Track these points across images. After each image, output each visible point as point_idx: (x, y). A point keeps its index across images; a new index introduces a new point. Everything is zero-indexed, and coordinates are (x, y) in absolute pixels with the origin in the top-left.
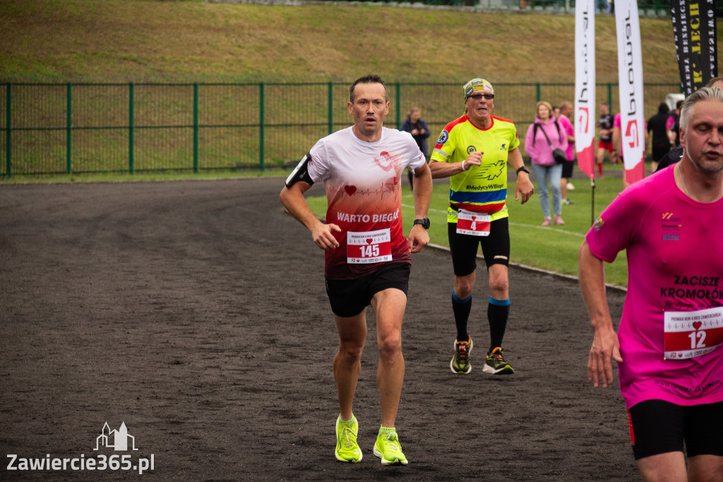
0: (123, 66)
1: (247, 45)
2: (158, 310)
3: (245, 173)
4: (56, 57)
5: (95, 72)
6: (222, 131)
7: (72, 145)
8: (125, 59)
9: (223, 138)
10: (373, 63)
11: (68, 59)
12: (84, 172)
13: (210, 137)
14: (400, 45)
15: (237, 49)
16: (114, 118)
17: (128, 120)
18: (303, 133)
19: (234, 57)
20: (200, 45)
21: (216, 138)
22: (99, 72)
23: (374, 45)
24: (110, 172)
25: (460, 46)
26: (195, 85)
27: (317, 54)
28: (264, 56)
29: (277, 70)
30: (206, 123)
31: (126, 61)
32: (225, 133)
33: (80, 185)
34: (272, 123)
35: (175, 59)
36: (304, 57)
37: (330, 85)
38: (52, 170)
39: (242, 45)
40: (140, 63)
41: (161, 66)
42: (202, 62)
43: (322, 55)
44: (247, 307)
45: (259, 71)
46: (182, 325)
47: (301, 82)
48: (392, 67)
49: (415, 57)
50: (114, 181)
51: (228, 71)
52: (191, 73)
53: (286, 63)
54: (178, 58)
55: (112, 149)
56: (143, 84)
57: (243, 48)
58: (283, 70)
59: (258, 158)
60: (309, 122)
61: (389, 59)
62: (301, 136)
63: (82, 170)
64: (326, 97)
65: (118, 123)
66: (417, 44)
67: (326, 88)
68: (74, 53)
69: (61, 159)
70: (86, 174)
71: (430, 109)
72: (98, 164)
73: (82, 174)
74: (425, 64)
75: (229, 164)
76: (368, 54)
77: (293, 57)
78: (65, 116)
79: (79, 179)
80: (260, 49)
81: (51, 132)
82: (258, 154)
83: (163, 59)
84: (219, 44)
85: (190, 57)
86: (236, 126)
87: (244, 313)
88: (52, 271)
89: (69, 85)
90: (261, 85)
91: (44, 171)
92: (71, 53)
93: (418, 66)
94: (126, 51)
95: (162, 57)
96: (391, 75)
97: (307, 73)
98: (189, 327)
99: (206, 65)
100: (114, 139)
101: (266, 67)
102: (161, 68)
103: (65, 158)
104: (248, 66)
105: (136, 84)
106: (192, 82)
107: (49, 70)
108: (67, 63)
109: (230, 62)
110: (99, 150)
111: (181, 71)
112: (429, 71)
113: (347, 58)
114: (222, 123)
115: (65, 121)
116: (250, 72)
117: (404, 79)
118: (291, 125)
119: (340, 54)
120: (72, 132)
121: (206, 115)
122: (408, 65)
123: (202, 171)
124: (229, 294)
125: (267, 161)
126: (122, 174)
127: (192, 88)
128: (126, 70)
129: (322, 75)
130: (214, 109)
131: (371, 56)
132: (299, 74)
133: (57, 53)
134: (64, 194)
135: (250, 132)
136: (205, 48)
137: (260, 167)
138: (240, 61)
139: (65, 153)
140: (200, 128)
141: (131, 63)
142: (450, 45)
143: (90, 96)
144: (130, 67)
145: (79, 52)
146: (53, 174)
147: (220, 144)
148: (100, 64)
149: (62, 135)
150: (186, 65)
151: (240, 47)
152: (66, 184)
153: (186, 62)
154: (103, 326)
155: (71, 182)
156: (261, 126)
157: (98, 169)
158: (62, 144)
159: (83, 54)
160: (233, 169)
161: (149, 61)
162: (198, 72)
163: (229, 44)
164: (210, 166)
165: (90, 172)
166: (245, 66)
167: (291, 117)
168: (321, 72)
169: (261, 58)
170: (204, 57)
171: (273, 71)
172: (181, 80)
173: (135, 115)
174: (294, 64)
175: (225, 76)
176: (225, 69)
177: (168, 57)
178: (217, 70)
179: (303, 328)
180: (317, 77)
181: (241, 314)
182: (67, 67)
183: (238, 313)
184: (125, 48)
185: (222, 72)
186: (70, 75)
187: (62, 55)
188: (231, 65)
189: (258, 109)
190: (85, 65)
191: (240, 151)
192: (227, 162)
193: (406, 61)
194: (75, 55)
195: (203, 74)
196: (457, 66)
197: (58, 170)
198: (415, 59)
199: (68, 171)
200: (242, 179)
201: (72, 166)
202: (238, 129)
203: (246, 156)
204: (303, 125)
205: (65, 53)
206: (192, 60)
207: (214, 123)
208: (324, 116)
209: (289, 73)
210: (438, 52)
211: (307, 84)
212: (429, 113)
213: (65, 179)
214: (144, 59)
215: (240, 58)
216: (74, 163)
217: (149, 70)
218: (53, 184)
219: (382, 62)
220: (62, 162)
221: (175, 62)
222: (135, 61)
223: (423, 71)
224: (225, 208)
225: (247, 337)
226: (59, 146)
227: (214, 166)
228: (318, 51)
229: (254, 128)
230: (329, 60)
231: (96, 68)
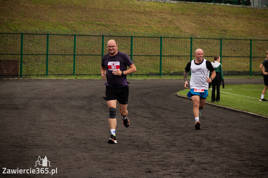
0: (98, 28)
1: (154, 20)
2: (132, 143)
3: (153, 77)
4: (69, 23)
5: (86, 30)
6: (143, 58)
7: (76, 62)
8: (99, 24)
9: (144, 61)
10: (209, 29)
11: (74, 24)
12: (81, 75)
13: (138, 60)
14: (221, 22)
15: (149, 21)
16: (95, 51)
17: (101, 52)
18: (179, 60)
19: (148, 25)
20: (133, 19)
21: (140, 61)
22: (88, 30)
23: (210, 22)
24: (93, 75)
25: (247, 23)
26: (132, 37)
27: (184, 25)
28: (161, 25)
29: (167, 31)
30: (136, 54)
31: (100, 26)
32: (144, 59)
33: (80, 81)
34: (165, 55)
35: (122, 25)
36: (179, 26)
37: (191, 38)
38: (66, 74)
39: (152, 20)
40: (106, 27)
41: (116, 28)
42: (134, 27)
43: (187, 25)
44: (174, 142)
45: (159, 32)
46: (146, 151)
47: (177, 37)
48: (218, 31)
49: (228, 27)
50: (95, 79)
51: (146, 31)
52: (129, 31)
53: (171, 28)
54: (123, 25)
55: (94, 65)
56: (108, 36)
57: (152, 21)
58: (170, 31)
59: (159, 70)
60: (182, 55)
61: (217, 28)
62: (178, 61)
63: (81, 74)
64: (190, 44)
65: (96, 53)
66: (228, 22)
67: (190, 40)
68: (77, 21)
69: (71, 69)
70: (82, 75)
71: (234, 51)
72: (87, 71)
73: (80, 75)
74: (232, 30)
75: (146, 73)
76: (207, 26)
77: (174, 26)
78: (73, 49)
79: (79, 78)
80: (159, 22)
81: (66, 56)
82: (159, 68)
83: (116, 25)
84: (141, 19)
85: (129, 24)
86: (149, 56)
87: (174, 146)
88: (76, 122)
89: (75, 35)
90: (161, 38)
91: (63, 74)
92: (75, 21)
93: (229, 31)
94: (100, 21)
95: (116, 24)
96: (217, 35)
97: (180, 33)
98: (149, 153)
99: (136, 28)
100: (95, 60)
101: (163, 30)
102: (116, 29)
103: (73, 68)
104: (154, 29)
105: (105, 36)
106: (130, 36)
107: (65, 29)
108: (74, 26)
109: (146, 27)
110: (88, 65)
111: (124, 31)
112: (234, 34)
113: (198, 27)
114: (143, 55)
115: (73, 52)
116: (155, 32)
117: (223, 37)
118: (173, 56)
119: (195, 25)
120: (76, 57)
121: (136, 50)
122: (224, 31)
123: (134, 75)
124: (163, 135)
125: (163, 72)
126: (98, 76)
127: (130, 38)
128: (100, 30)
129: (187, 34)
130: (140, 48)
131: (208, 26)
132: (177, 33)
133: (69, 21)
134: (73, 85)
135: (155, 59)
136: (135, 21)
137: (160, 74)
138: (151, 27)
139: (73, 66)
140: (133, 56)
141: (103, 27)
142: (243, 22)
143: (84, 41)
144: (102, 28)
145: (79, 21)
146: (67, 75)
147: (142, 64)
148: (88, 27)
149: (72, 58)
150: (127, 28)
151: (150, 21)
152: (73, 80)
153: (126, 27)
154: (107, 151)
155: (75, 79)
156: (161, 56)
157: (87, 74)
158: (72, 62)
159: (81, 22)
160: (148, 75)
161: (110, 26)
162: (132, 31)
163: (146, 19)
164: (137, 73)
165: (84, 75)
166: (153, 29)
167: (174, 53)
168: (187, 33)
169: (160, 26)
170: (135, 25)
171: (166, 32)
172: (124, 34)
173: (104, 50)
174: (175, 29)
175: (144, 33)
176: (144, 30)
177: (118, 24)
178: (141, 31)
179: (205, 154)
180: (185, 35)
181: (173, 146)
182: (73, 27)
183: (171, 145)
184: (100, 20)
185: (143, 32)
186: (75, 31)
187: (71, 22)
188: (147, 28)
189: (159, 48)
190: (81, 27)
191: (151, 67)
192: (145, 71)
193: (224, 29)
194: (77, 22)
195: (134, 33)
196: (246, 32)
197: (69, 73)
198: (228, 28)
199: (73, 74)
200: (153, 80)
201: (76, 71)
202: (150, 57)
203: (154, 69)
204: (179, 56)
205: (73, 21)
206: (129, 26)
207: (140, 54)
208: (188, 53)
209: (172, 33)
210: (238, 25)
211: (179, 38)
212: (234, 52)
213: (73, 78)
214: (108, 25)
215: (151, 26)
216: (76, 70)
217: (110, 30)
218: (67, 80)
219: (213, 29)
220: (71, 70)
221: (121, 26)
222: (104, 25)
223: (231, 34)
224: (148, 93)
225: (179, 158)
226: (70, 63)
227: (139, 74)
228: (185, 23)
229: (157, 57)
230: (190, 28)
231: (86, 28)
